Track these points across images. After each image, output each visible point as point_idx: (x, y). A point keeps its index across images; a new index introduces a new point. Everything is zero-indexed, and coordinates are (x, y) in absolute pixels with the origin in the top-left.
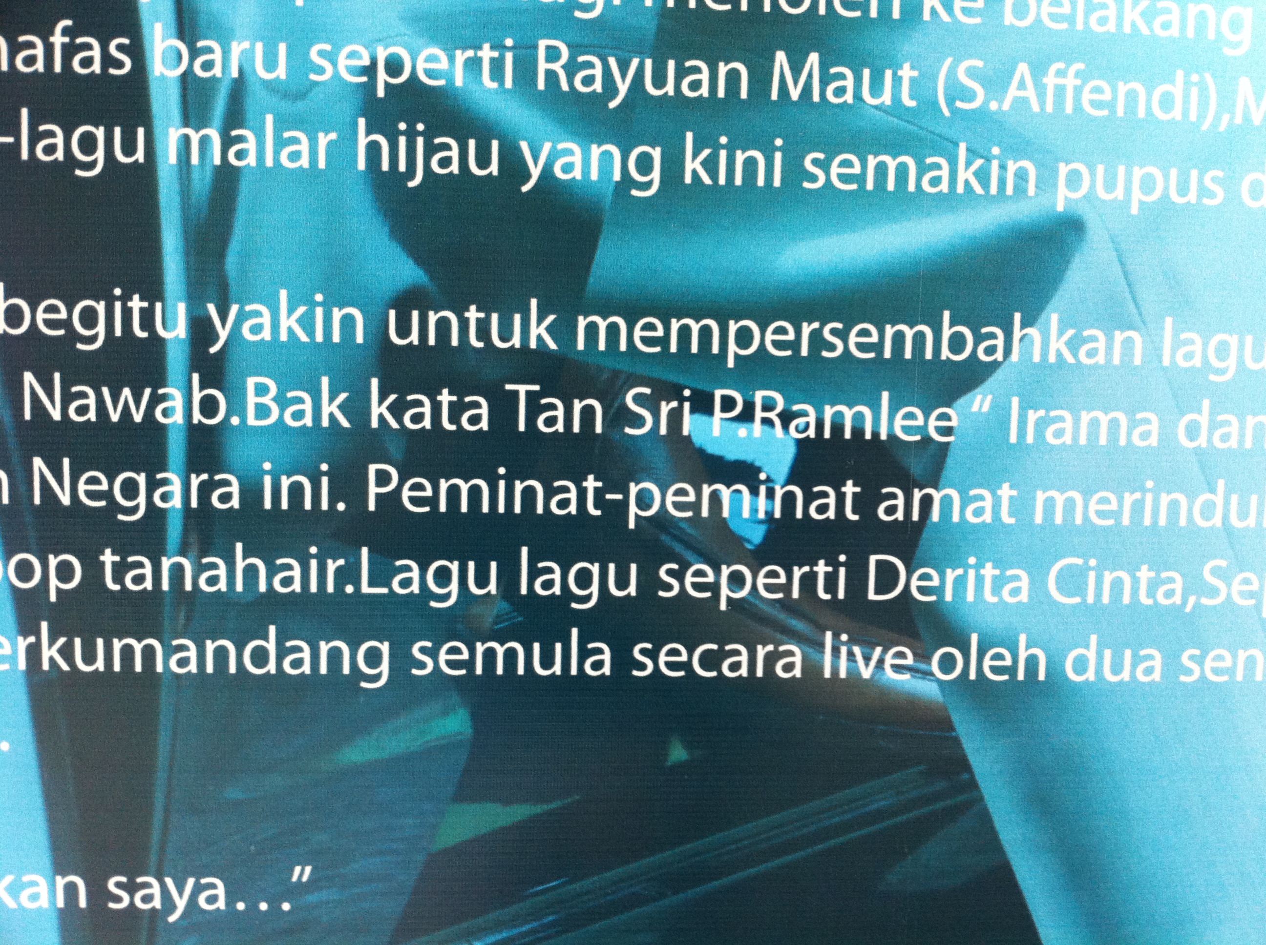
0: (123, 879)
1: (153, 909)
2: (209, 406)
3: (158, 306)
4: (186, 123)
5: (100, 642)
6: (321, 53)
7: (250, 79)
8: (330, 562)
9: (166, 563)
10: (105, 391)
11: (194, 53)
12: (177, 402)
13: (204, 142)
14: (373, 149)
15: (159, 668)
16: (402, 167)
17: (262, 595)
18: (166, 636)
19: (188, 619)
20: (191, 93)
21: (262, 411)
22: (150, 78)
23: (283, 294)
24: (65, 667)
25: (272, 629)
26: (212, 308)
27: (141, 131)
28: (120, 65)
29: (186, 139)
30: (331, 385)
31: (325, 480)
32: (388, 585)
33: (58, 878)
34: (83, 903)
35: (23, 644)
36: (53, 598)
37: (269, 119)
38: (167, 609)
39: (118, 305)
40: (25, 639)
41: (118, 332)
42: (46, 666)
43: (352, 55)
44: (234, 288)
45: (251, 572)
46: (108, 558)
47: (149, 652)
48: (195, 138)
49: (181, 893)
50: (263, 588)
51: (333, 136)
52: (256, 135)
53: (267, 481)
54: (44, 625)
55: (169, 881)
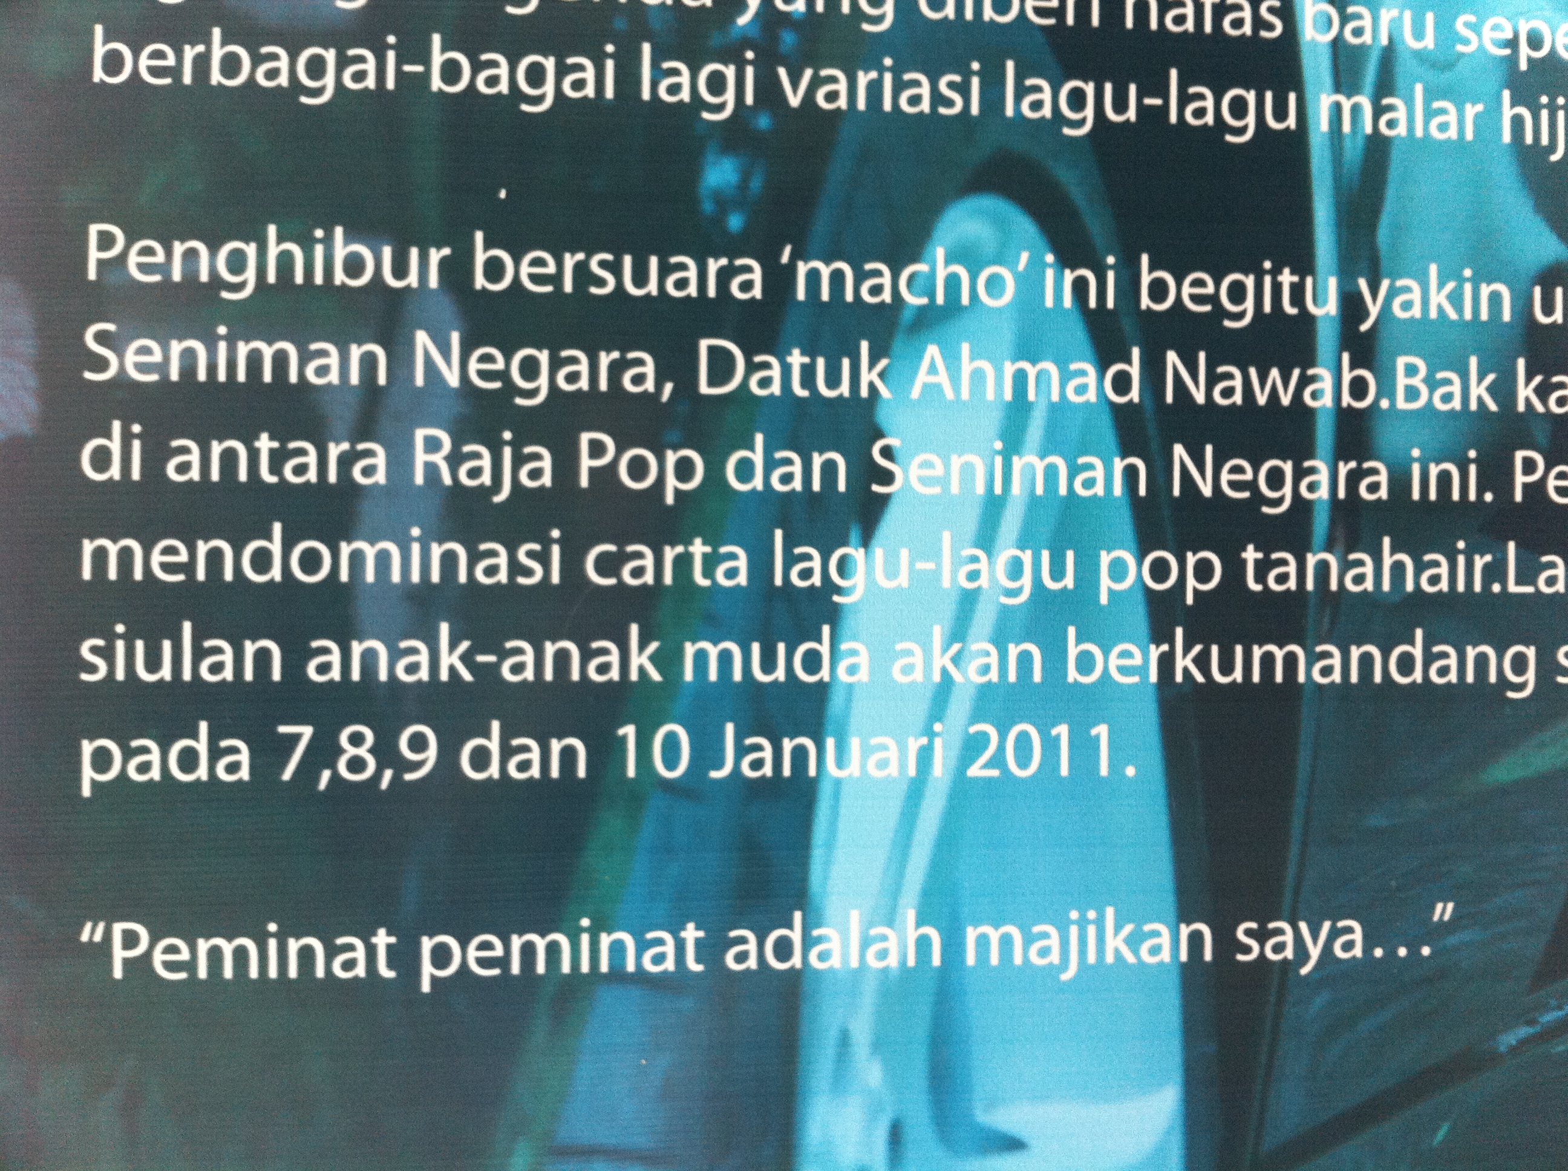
0: (1253, 925)
1: (1285, 960)
2: (1359, 388)
3: (1309, 281)
4: (1337, 89)
5: (1239, 649)
6: (1467, 25)
7: (1400, 48)
8: (1477, 557)
9: (1311, 560)
10: (1253, 372)
11: (1345, 19)
12: (1326, 384)
13: (1356, 109)
14: (1517, 122)
15: (1301, 678)
16: (1545, 141)
17: (1410, 595)
18: (1309, 642)
19: (1333, 623)
20: (1342, 59)
21: (1412, 393)
22: (1302, 42)
23: (1433, 269)
24: (1200, 678)
25: (1419, 633)
26: (1363, 284)
27: (1292, 97)
28: (1271, 27)
29: (1337, 107)
30: (1479, 364)
31: (1473, 469)
32: (1533, 582)
33: (1183, 926)
34: (1208, 956)
35: (1155, 652)
36: (1190, 600)
37: (1419, 88)
38: (1311, 612)
39: (1268, 280)
40: (1158, 646)
41: (1267, 308)
42: (1179, 678)
43: (1495, 28)
44: (1385, 263)
45: (1398, 569)
46: (1251, 555)
47: (1290, 661)
48: (1347, 105)
49: (1315, 938)
50: (1410, 587)
51: (1480, 107)
52: (1406, 103)
53: (1416, 469)
54: (1179, 632)
55: (1303, 926)
